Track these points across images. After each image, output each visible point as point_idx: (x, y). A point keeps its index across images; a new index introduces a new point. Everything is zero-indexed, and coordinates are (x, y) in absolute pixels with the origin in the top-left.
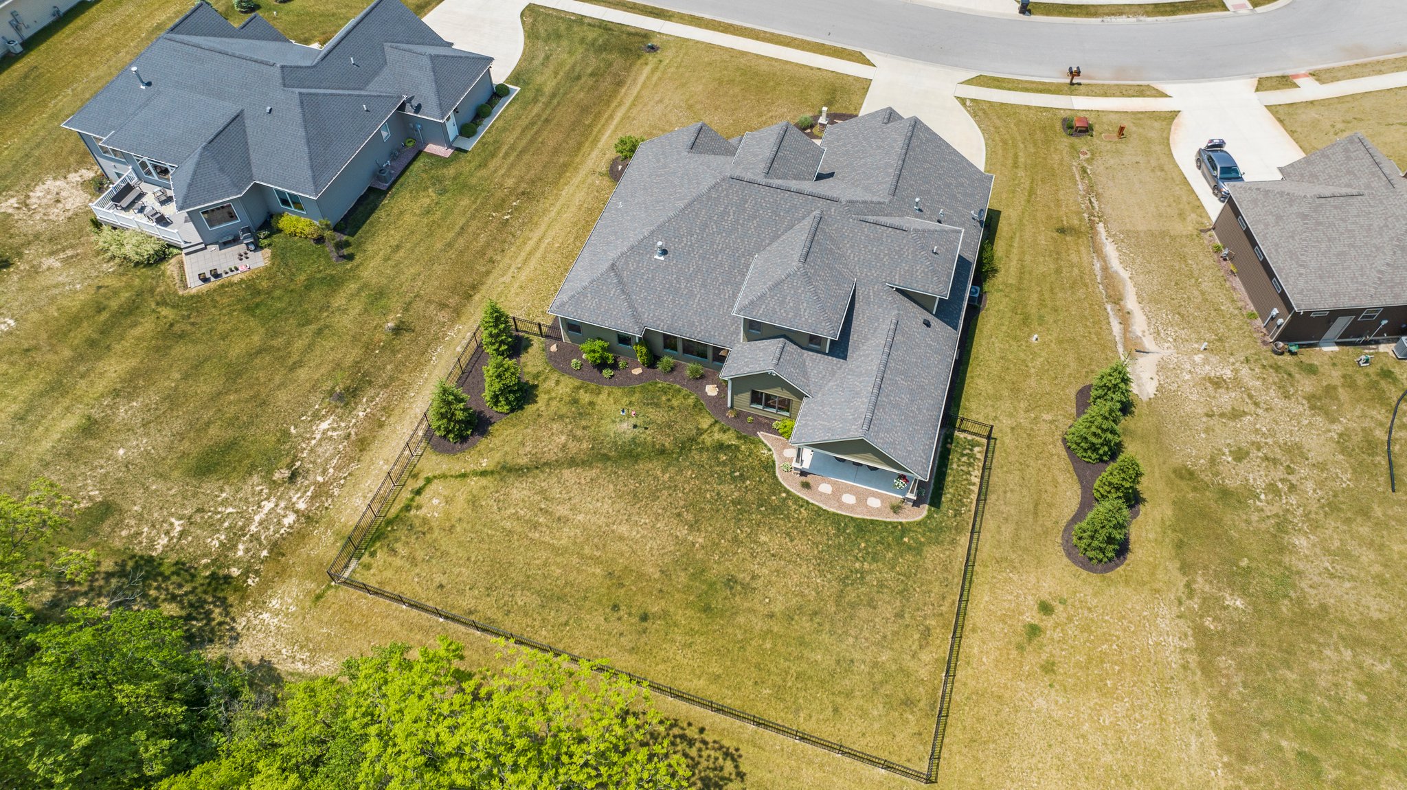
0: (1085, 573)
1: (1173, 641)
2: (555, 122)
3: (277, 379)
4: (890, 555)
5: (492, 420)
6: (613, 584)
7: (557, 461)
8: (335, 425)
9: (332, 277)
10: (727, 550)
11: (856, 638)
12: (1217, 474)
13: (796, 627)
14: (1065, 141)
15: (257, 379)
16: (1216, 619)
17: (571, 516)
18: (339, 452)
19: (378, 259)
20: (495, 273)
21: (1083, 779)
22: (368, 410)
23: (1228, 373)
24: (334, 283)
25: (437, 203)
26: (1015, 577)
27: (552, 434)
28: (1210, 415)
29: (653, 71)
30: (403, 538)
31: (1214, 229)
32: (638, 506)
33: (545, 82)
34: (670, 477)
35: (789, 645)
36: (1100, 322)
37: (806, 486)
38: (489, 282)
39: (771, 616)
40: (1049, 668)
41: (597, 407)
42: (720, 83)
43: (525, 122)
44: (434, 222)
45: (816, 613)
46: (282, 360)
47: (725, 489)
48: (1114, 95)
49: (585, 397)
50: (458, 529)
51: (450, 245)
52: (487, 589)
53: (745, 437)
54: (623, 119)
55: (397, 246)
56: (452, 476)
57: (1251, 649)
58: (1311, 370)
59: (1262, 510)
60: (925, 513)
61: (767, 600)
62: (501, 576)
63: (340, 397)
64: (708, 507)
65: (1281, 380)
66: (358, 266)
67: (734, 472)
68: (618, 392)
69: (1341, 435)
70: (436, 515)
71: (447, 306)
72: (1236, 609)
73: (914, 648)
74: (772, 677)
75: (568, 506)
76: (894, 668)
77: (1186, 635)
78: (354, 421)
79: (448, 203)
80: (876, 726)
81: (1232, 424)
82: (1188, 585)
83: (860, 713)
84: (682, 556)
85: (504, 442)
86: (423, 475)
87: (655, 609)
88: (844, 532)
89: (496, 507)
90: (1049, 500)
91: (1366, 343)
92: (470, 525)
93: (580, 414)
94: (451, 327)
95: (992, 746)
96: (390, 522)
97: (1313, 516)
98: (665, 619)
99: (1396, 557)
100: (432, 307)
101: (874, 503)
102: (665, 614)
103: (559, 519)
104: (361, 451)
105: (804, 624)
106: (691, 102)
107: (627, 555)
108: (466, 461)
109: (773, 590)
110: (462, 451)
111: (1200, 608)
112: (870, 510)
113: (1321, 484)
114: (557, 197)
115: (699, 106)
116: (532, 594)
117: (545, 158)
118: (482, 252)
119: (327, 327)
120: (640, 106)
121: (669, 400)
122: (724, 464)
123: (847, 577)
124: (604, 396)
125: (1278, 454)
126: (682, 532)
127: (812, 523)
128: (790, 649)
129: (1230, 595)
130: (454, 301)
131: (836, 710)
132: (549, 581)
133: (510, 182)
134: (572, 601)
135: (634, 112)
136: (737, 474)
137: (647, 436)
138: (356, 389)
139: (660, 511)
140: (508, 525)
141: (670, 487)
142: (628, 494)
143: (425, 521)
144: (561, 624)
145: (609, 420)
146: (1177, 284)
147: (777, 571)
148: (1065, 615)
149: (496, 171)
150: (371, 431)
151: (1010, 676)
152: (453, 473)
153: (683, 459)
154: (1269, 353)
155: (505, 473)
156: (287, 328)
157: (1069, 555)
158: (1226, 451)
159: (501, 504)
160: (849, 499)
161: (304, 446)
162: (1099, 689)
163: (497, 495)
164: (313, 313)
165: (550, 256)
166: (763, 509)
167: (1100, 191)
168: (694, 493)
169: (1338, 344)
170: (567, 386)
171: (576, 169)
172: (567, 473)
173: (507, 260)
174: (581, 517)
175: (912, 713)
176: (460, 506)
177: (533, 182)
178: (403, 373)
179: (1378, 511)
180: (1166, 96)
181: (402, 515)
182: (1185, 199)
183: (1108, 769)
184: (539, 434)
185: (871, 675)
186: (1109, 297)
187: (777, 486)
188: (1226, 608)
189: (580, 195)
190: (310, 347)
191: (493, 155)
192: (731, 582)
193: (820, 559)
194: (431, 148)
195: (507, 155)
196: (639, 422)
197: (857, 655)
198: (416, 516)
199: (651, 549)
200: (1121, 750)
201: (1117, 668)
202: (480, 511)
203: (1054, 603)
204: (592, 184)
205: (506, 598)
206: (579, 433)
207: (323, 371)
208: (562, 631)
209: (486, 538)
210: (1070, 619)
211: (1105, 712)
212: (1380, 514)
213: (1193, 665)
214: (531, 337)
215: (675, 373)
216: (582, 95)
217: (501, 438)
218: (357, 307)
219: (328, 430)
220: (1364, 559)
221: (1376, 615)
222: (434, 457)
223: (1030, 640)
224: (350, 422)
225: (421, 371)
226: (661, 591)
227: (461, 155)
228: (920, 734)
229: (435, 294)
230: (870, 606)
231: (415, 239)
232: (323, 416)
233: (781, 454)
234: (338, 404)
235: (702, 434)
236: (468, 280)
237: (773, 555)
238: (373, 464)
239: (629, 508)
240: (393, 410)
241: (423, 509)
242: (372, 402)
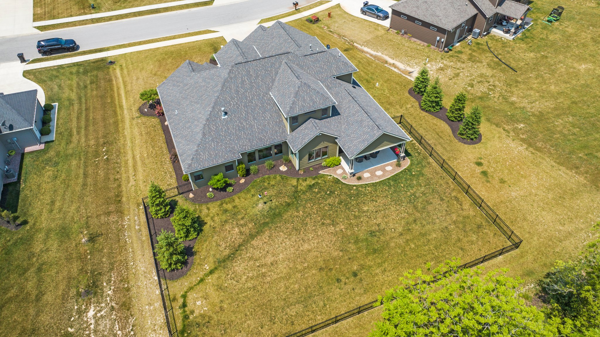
0: (475, 145)
1: (520, 148)
2: (91, 108)
3: (32, 311)
4: (415, 182)
5: (192, 246)
6: (327, 272)
7: (244, 241)
8: (98, 309)
9: (21, 239)
10: (357, 223)
11: (438, 218)
12: (472, 94)
13: (414, 231)
14: (315, 26)
15: (15, 321)
16: (523, 134)
17: (276, 259)
18: (115, 320)
19: (45, 214)
20: (124, 183)
21: (553, 208)
22: (112, 288)
23: (442, 65)
24: (27, 241)
25: (57, 171)
26: (459, 161)
27: (229, 231)
28: (451, 79)
29: (122, 69)
30: (199, 333)
31: (391, 28)
32: (302, 233)
33: (69, 95)
34: (303, 212)
35: (420, 240)
36: (389, 70)
37: (359, 178)
38: (124, 189)
39: (401, 234)
40: (502, 181)
41: (239, 207)
42: (159, 61)
43: (74, 115)
44: (64, 180)
45: (415, 221)
46: (26, 299)
47: (330, 200)
48: (313, 7)
49: (229, 206)
50: (225, 306)
51: (85, 185)
52: (271, 321)
53: (316, 177)
54: (126, 93)
55: (52, 202)
56: (195, 285)
57: (540, 135)
58: (460, 52)
59: (495, 97)
60: (409, 160)
61: (393, 230)
62: (271, 310)
63: (87, 293)
64: (331, 212)
65: (457, 59)
66: (34, 224)
67: (326, 192)
68: (242, 195)
69: (488, 65)
70: (205, 309)
71: (111, 212)
72: (523, 127)
73: (459, 207)
74: (428, 256)
75: (270, 256)
76: (461, 219)
77: (521, 144)
78: (108, 299)
79: (64, 167)
80: (480, 243)
81: (459, 78)
82: (504, 130)
83: (470, 243)
84: (342, 238)
85: (208, 251)
86: (179, 296)
87: (355, 268)
88: (391, 185)
89: (234, 282)
90: (439, 130)
91: (464, 38)
92: (230, 300)
93: (234, 214)
94: (123, 220)
95: (519, 219)
96: (182, 332)
97: (507, 91)
98: (363, 268)
99: (537, 89)
100: (102, 217)
101: (389, 168)
102: (362, 267)
103: (272, 264)
104: (128, 310)
105: (416, 228)
106: (154, 73)
107: (319, 255)
108: (196, 274)
109: (391, 224)
110: (188, 270)
111: (515, 134)
112: (391, 172)
113: (499, 81)
114: (124, 137)
115: (159, 73)
116: (295, 305)
117: (101, 124)
118: (107, 178)
119: (43, 264)
120: (130, 85)
121: (269, 184)
122: (319, 192)
123: (410, 200)
124: (237, 201)
125: (480, 79)
126: (332, 229)
127: (376, 191)
128: (422, 241)
129: (518, 124)
130: (112, 208)
131: (462, 249)
132: (297, 293)
133: (92, 142)
134: (317, 294)
135: (129, 88)
136: (328, 192)
137: (275, 203)
138: (94, 283)
139: (314, 228)
140: (249, 285)
141: (307, 216)
142: (292, 231)
143: (203, 316)
144: (323, 307)
145: (250, 208)
146: (398, 49)
147: (384, 216)
148: (486, 162)
149: (79, 141)
150: (125, 296)
151: (496, 193)
152: (194, 283)
153: (301, 202)
154: (445, 54)
155: (223, 264)
156: (12, 282)
157: (465, 143)
158: (466, 86)
159: (236, 279)
160: (379, 173)
161: (87, 332)
162: (522, 177)
163: (229, 276)
164: (25, 263)
165: (147, 161)
166: (353, 198)
167: (343, 34)
168: (320, 211)
169: (458, 42)
170: (214, 207)
171: (123, 121)
172: (254, 242)
173: (124, 176)
174: (281, 256)
175: (485, 229)
176: (215, 296)
177: (105, 137)
178: (116, 257)
179: (519, 79)
180: (330, 1)
181: (186, 323)
182: (371, 24)
183: (554, 199)
184: (222, 235)
185: (458, 227)
186: (382, 63)
187: (350, 187)
188: (521, 129)
189: (136, 131)
190: (40, 281)
191: (71, 135)
192: (372, 233)
193: (394, 201)
194: (28, 149)
195: (78, 133)
196: (265, 199)
197: (445, 224)
198: (196, 317)
199: (327, 245)
200: (550, 191)
201: (518, 167)
202: (228, 290)
203: (480, 160)
204: (138, 123)
205: (284, 317)
206: (242, 222)
207: (62, 287)
208: (326, 310)
209: (244, 299)
210: (489, 162)
211: (532, 183)
212: (521, 80)
213: (534, 151)
214: (174, 198)
215: (260, 172)
216: (95, 92)
217: (204, 250)
218: (54, 244)
219: (96, 314)
220: (532, 94)
221: (552, 106)
222: (176, 284)
223: (487, 177)
224: (106, 300)
225: (126, 250)
226: (349, 259)
227: (51, 144)
228: (496, 234)
229: (98, 211)
230: (429, 204)
231: (61, 192)
232: (85, 309)
233: (337, 174)
234: (89, 297)
235: (297, 187)
236: (111, 194)
237: (376, 212)
238: (142, 311)
239: (299, 236)
240: (128, 278)
241: (195, 311)
242: (110, 282)
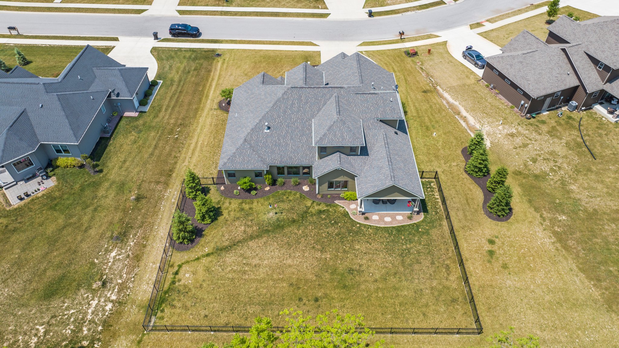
0: (500, 223)
1: (547, 240)
2: (185, 92)
3: (79, 238)
4: (416, 238)
5: (203, 229)
6: (295, 289)
7: (243, 239)
8: (119, 253)
9: (94, 182)
10: (343, 257)
11: (418, 279)
12: (529, 170)
13: (389, 282)
14: (409, 60)
15: (67, 241)
16: (559, 227)
17: (261, 263)
18: (126, 265)
19: (116, 169)
20: (180, 162)
21: (542, 310)
22: (135, 241)
23: (514, 131)
24: (96, 185)
25: (138, 137)
26: (473, 233)
27: (236, 227)
28: (516, 148)
29: (223, 63)
30: (176, 298)
31: (482, 79)
32: (292, 249)
33: (174, 76)
34: (302, 232)
35: (390, 292)
36: (457, 123)
37: (367, 218)
38: (178, 166)
39: (376, 281)
40: (505, 266)
41: (254, 210)
42: (256, 63)
43: (170, 94)
44: (140, 146)
45: (396, 274)
46: (79, 228)
47: (330, 230)
48: (419, 40)
49: (246, 207)
50: (205, 285)
51: (152, 154)
52: (231, 310)
53: (330, 205)
54: (216, 85)
55: (124, 161)
56: (192, 261)
57: (578, 234)
58: (543, 122)
59: (553, 179)
60: (423, 216)
61: (371, 274)
62: (236, 302)
63: (117, 238)
64: (326, 240)
65: (535, 128)
66: (106, 174)
67: (331, 221)
68: (262, 200)
69: (566, 144)
70: (190, 282)
71: (160, 182)
72: (564, 220)
73: (445, 276)
74: (389, 309)
75: (257, 258)
76: (441, 287)
77: (551, 236)
78: (129, 248)
79: (144, 136)
80: (445, 316)
81: (525, 149)
82: (541, 216)
83: (435, 312)
84: (323, 266)
85: (213, 237)
86: (176, 265)
87: (320, 294)
88: (392, 234)
89: (220, 269)
90: (471, 197)
91: (557, 108)
92: (210, 282)
93: (247, 215)
94: (165, 191)
95: (498, 308)
96: (166, 292)
97: (572, 176)
98: (326, 297)
99: (609, 184)
100: (152, 184)
101: (399, 218)
102: (326, 296)
103: (255, 266)
104: (138, 261)
105: (393, 280)
106: (246, 73)
107: (296, 273)
108: (196, 252)
109: (372, 269)
110: (193, 247)
111: (551, 224)
112: (399, 221)
113: (569, 164)
114: (198, 123)
115: (250, 74)
116: (256, 305)
117: (186, 107)
118: (169, 154)
119: (99, 206)
120: (222, 79)
122: (325, 219)
123: (402, 253)
124: (255, 204)
125: (548, 156)
126: (318, 255)
127: (376, 234)
128: (391, 293)
129: (559, 215)
130: (163, 179)
131: (424, 315)
132: (262, 297)
133: (172, 121)
134: (277, 303)
135: (221, 81)
136: (333, 222)
137: (284, 216)
138: (125, 232)
139: (304, 248)
140: (230, 276)
141: (304, 236)
142: (285, 245)
143: (185, 286)
144: (276, 316)
145: (262, 214)
146: (478, 102)
147: (370, 260)
148: (500, 242)
149: (163, 118)
150: (140, 250)
151: (491, 275)
152: (192, 259)
153: (305, 222)
154: (526, 120)
155: (219, 252)
156: (76, 212)
157: (490, 217)
158: (528, 160)
159: (222, 267)
160: (388, 219)
161: (105, 267)
162: (529, 269)
163: (219, 263)
164: (89, 201)
165: (204, 149)
166: (351, 234)
167: (432, 75)
168: (317, 236)
169: (548, 111)
170: (235, 204)
171: (203, 110)
172: (251, 243)
173: (183, 155)
174: (266, 262)
175: (458, 304)
176: (201, 274)
177: (183, 119)
178: (148, 218)
179: (594, 168)
180: (439, 36)
181: (171, 287)
182: (465, 71)
183: (550, 302)
184: (230, 229)
185: (432, 293)
186: (454, 113)
187: (353, 223)
188: (560, 221)
189: (209, 121)
190: (93, 218)
191: (160, 111)
192: (351, 271)
193: (387, 249)
194: (127, 114)
195: (166, 110)
196: (277, 210)
197: (422, 287)
198: (180, 285)
199: (307, 267)
200: (551, 292)
201: (531, 258)
202: (213, 273)
203: (494, 239)
204: (213, 114)
205: (243, 312)
206: (250, 223)
207: (103, 228)
208: (278, 319)
209: (221, 285)
210: (503, 243)
211: (536, 278)
212: (595, 169)
213: (560, 248)
214: (209, 186)
215: (285, 185)
216: (193, 79)
217: (211, 236)
218: (112, 194)
219: (116, 256)
220: (598, 187)
221: (615, 208)
222: (179, 254)
223: (492, 257)
224: (127, 249)
225: (157, 215)
226: (319, 285)
227: (143, 114)
228: (466, 313)
229: (152, 178)
230: (418, 263)
231: (133, 154)
232: (111, 250)
233: (349, 208)
234: (118, 242)
235: (309, 209)
236: (167, 168)
237: (365, 253)
238: (147, 266)
239: (288, 251)
240: (148, 237)
241: (182, 281)
242: (135, 236)
